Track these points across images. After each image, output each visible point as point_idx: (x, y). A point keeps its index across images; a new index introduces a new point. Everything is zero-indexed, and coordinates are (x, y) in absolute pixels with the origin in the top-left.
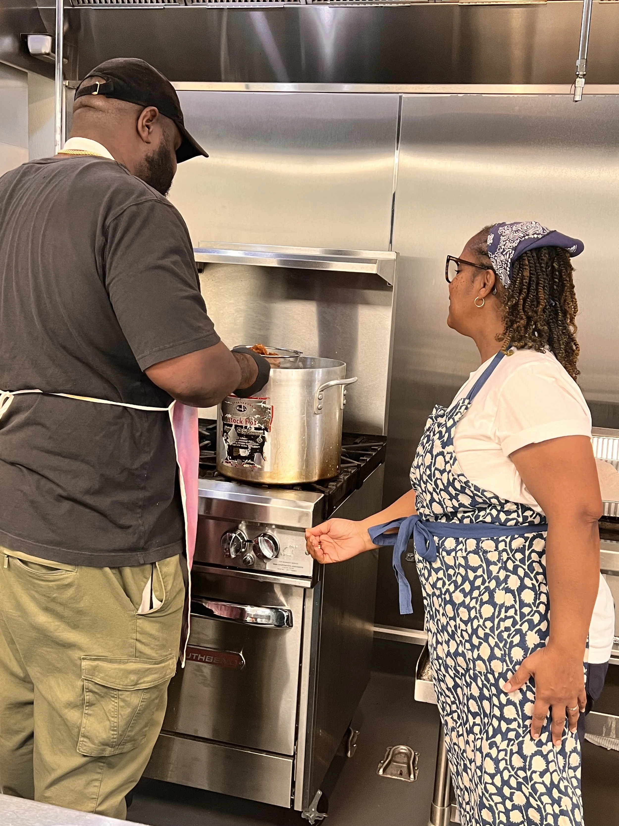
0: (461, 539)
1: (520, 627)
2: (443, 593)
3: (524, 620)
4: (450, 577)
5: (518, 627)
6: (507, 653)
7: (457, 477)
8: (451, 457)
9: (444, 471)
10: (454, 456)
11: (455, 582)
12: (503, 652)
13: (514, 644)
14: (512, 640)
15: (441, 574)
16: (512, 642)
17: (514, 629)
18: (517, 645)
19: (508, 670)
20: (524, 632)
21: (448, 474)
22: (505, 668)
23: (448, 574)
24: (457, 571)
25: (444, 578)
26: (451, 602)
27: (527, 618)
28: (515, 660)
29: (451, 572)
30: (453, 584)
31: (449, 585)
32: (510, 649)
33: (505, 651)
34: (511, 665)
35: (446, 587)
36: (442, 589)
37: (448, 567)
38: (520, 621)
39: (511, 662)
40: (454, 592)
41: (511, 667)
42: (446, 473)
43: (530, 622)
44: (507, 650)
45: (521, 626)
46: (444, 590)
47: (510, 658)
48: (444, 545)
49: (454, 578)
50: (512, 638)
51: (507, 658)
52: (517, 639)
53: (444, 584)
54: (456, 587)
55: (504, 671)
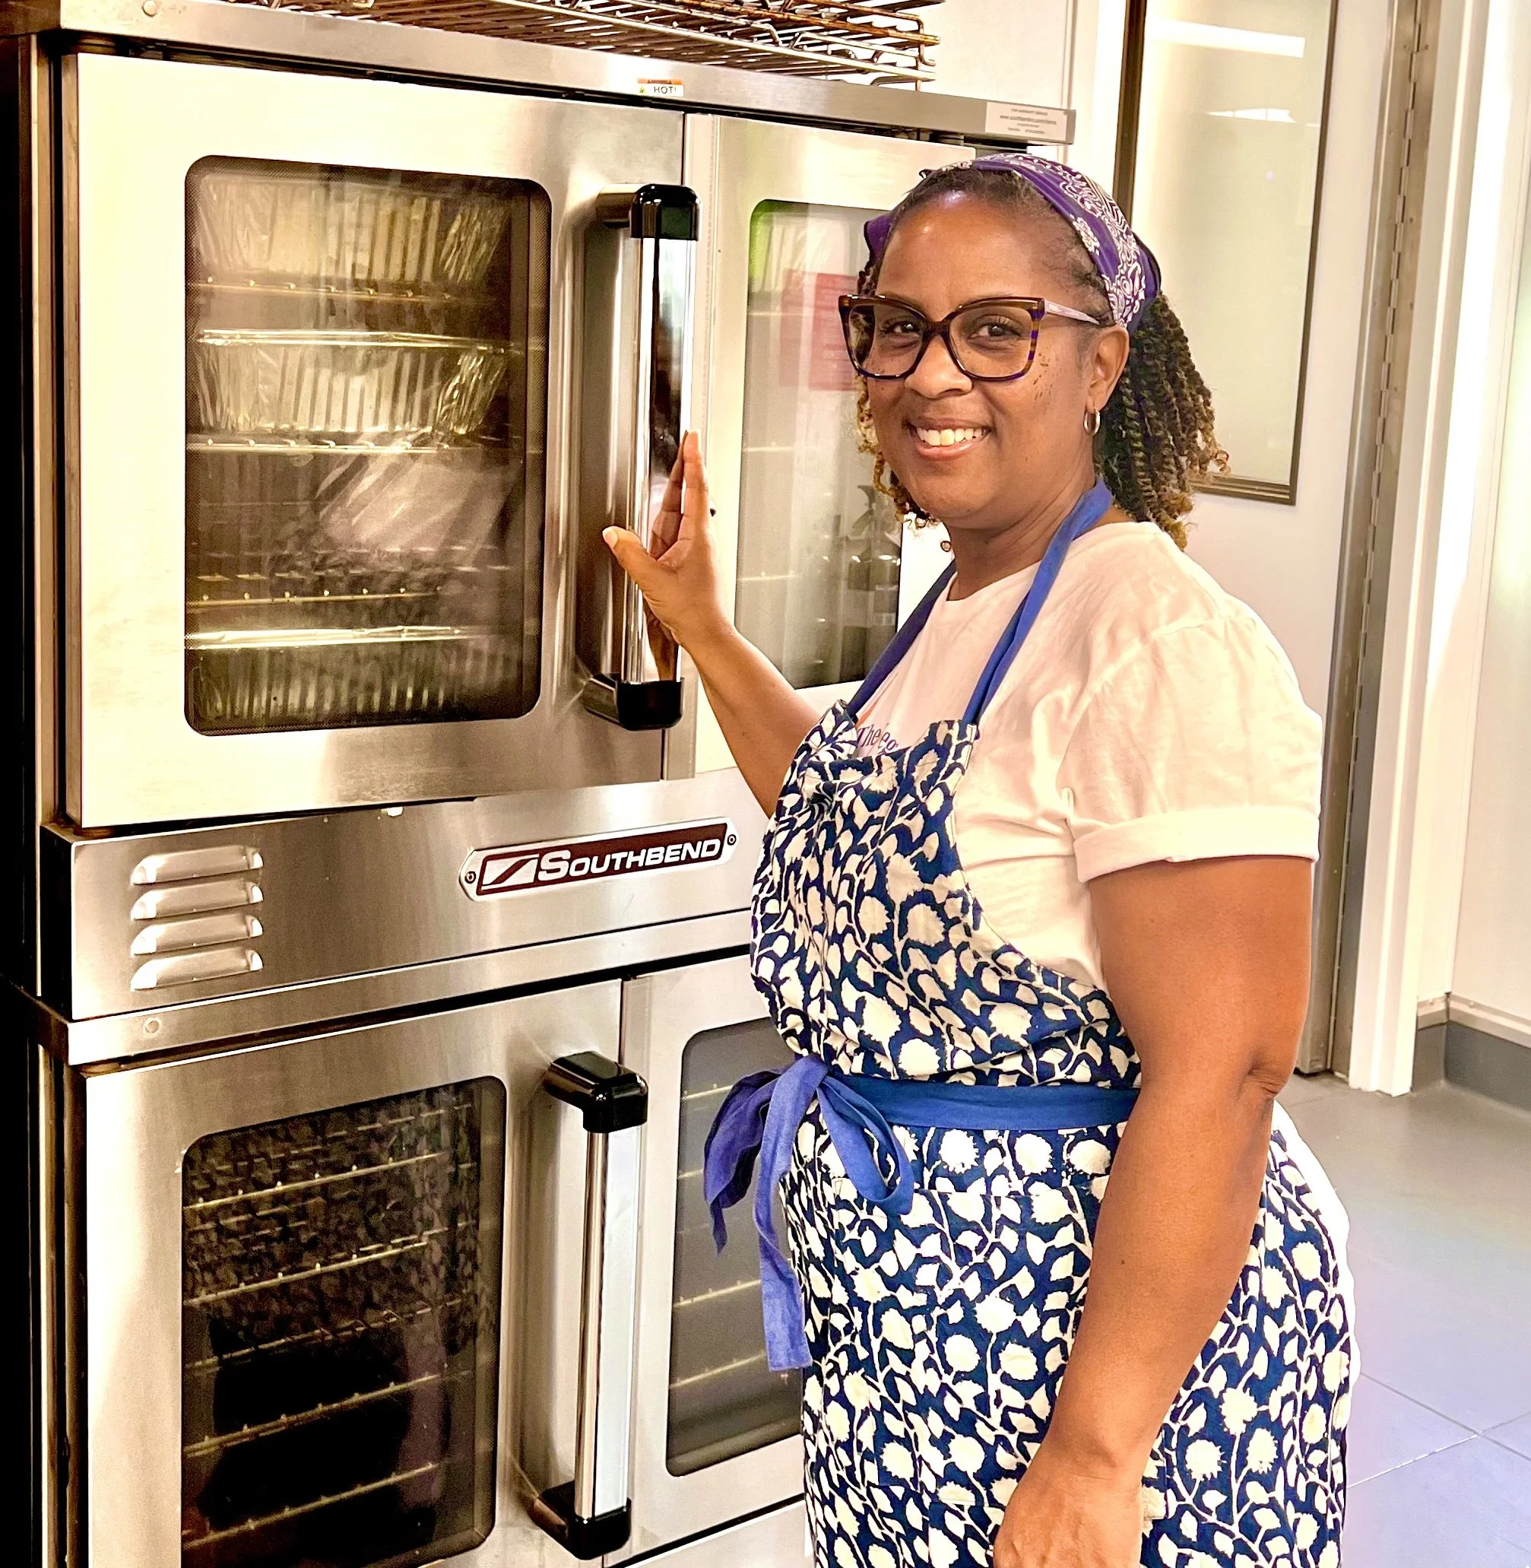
0: (990, 1135)
1: (1204, 1385)
2: (941, 1301)
3: (1213, 1360)
4: (963, 1254)
5: (1199, 1384)
6: (1174, 1461)
7: (990, 961)
8: (965, 904)
9: (944, 947)
10: (971, 902)
11: (984, 1270)
12: (1162, 1463)
13: (1191, 1434)
14: (1183, 1423)
15: (931, 1246)
16: (1185, 1429)
17: (1189, 1392)
18: (1200, 1435)
19: (1181, 1510)
20: (1216, 1395)
21: (957, 956)
22: (1173, 1504)
23: (958, 1247)
24: (991, 1237)
25: (944, 1258)
26: (970, 1327)
27: (1219, 1353)
28: (1199, 1479)
29: (969, 1239)
30: (975, 1274)
31: (963, 1278)
32: (1182, 1450)
33: (1168, 1457)
34: (1190, 1493)
35: (954, 1284)
36: (937, 1289)
37: (960, 1225)
38: (1203, 1367)
39: (1189, 1483)
40: (980, 1298)
41: (1189, 1500)
42: (951, 953)
43: (1230, 1363)
44: (1173, 1454)
45: (1206, 1380)
46: (942, 1296)
47: (1186, 1475)
48: (939, 1157)
49: (978, 1259)
50: (1185, 1418)
51: (1177, 1478)
52: (1197, 1420)
53: (944, 1275)
54: (988, 1283)
55: (1172, 1514)
